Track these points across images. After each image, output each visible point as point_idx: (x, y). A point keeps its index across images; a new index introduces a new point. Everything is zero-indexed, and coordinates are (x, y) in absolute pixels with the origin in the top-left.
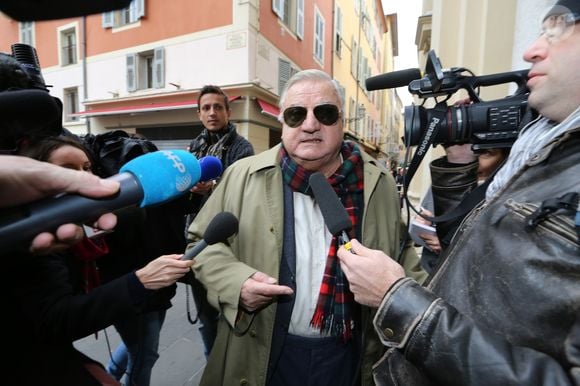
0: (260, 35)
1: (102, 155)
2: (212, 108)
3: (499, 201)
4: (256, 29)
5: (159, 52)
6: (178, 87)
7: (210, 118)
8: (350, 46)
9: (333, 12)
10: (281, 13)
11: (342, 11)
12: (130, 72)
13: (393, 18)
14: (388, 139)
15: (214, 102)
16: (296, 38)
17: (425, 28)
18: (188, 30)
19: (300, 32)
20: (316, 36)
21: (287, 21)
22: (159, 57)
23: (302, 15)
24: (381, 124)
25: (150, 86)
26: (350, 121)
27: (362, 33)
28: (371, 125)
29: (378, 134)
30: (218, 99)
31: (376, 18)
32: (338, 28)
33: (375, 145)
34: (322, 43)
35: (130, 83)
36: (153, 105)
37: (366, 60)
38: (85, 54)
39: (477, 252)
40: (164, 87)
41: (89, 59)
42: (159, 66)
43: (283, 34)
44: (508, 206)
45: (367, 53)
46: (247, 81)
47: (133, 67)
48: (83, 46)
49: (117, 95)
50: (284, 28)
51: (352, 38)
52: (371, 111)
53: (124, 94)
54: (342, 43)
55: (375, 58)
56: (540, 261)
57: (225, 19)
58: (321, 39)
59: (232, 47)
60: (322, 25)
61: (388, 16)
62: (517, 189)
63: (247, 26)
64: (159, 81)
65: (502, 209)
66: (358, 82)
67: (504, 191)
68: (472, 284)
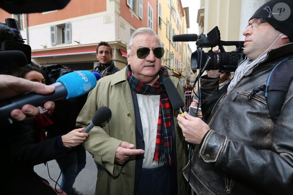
0: (120, 17)
1: (50, 76)
2: (104, 53)
3: (233, 92)
4: (118, 14)
5: (68, 25)
6: (79, 43)
7: (103, 58)
8: (166, 23)
9: (157, 6)
10: (131, 6)
11: (161, 5)
12: (53, 35)
13: (187, 9)
14: (185, 69)
15: (105, 50)
16: (139, 19)
17: (201, 15)
18: (83, 14)
19: (141, 16)
20: (149, 18)
21: (134, 10)
22: (68, 27)
23: (142, 7)
24: (182, 62)
25: (63, 42)
26: (166, 60)
27: (172, 17)
28: (177, 62)
29: (180, 67)
30: (107, 49)
31: (178, 9)
32: (160, 14)
33: (179, 72)
34: (152, 21)
35: (53, 41)
36: (65, 52)
37: (174, 30)
38: (28, 25)
39: (227, 112)
40: (71, 43)
41: (30, 28)
42: (68, 32)
43: (132, 16)
44: (238, 93)
45: (174, 26)
46: (115, 40)
47: (54, 32)
48: (26, 21)
49: (46, 47)
50: (133, 13)
51: (167, 19)
52: (176, 55)
53: (50, 46)
54: (162, 22)
55: (178, 29)
56: (253, 112)
57: (103, 8)
58: (151, 19)
59: (106, 23)
60: (151, 12)
61: (184, 8)
62: (240, 86)
63: (114, 12)
64: (68, 39)
65: (236, 94)
66: (170, 41)
67: (235, 88)
68: (226, 125)
